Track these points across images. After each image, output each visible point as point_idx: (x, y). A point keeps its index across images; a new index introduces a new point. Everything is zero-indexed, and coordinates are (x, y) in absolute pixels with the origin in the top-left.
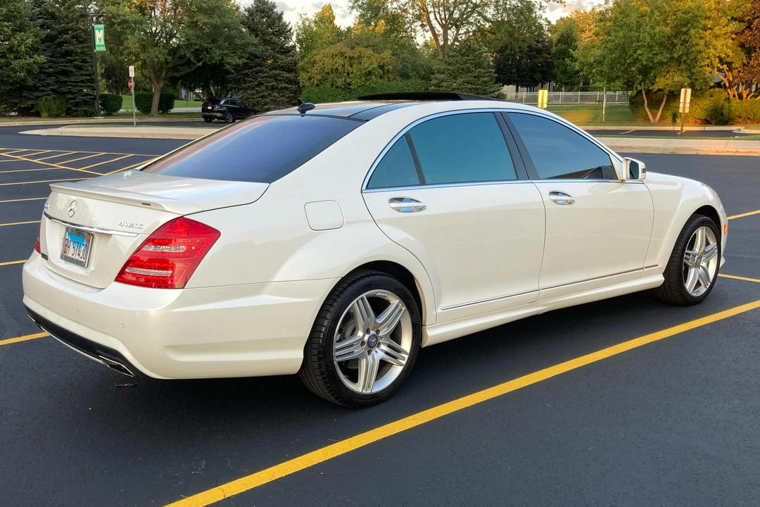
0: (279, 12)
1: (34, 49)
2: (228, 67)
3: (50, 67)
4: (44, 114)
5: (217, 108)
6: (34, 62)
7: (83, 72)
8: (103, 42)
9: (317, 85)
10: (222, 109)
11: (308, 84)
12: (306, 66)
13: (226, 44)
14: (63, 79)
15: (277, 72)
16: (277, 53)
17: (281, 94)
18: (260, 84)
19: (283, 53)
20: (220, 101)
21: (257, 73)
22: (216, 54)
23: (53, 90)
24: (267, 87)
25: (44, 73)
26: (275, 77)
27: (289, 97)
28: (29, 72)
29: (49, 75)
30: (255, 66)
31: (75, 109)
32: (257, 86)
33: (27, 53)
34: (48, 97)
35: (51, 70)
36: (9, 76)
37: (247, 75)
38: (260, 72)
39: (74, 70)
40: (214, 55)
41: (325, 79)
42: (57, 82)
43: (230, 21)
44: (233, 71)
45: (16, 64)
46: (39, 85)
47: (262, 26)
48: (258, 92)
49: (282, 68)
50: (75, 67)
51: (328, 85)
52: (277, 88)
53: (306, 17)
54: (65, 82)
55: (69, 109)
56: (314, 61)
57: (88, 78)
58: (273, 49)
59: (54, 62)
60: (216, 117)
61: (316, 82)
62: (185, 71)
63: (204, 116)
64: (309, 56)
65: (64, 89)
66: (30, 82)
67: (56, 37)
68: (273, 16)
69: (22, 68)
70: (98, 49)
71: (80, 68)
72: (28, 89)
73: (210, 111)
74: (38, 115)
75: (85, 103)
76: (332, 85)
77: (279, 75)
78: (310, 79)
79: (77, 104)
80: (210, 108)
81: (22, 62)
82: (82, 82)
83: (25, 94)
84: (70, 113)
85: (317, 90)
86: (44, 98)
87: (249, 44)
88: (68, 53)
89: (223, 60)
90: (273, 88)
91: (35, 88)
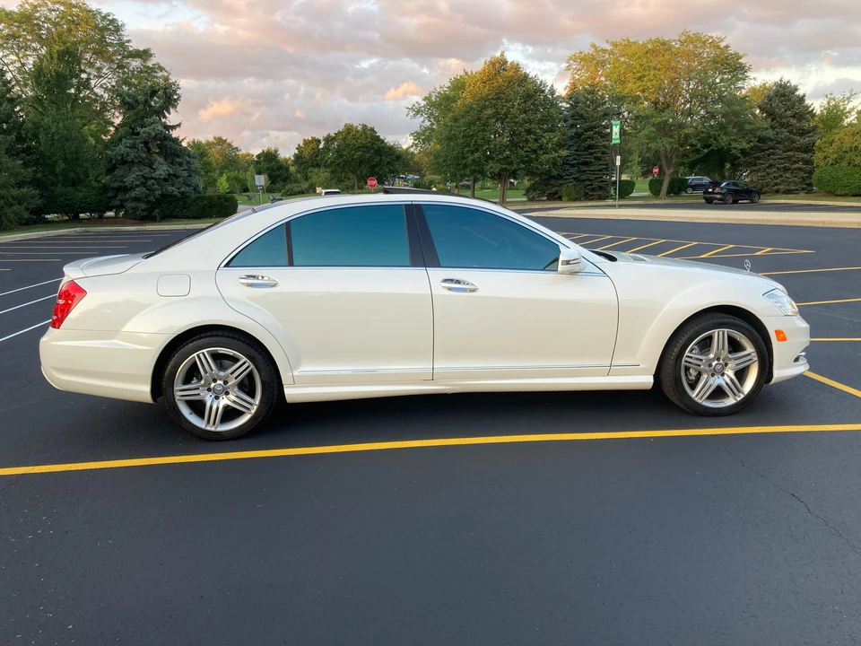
0: (801, 94)
1: (561, 146)
2: (734, 151)
3: (575, 159)
4: (564, 199)
5: (717, 190)
6: (559, 156)
7: (600, 162)
8: (618, 136)
9: (832, 164)
10: (723, 192)
11: (822, 163)
12: (823, 146)
13: (735, 131)
14: (583, 168)
15: (791, 153)
16: (795, 134)
17: (794, 175)
18: (771, 166)
19: (801, 135)
20: (721, 184)
21: (769, 155)
22: (724, 140)
23: (575, 179)
24: (778, 169)
25: (569, 164)
26: (789, 158)
27: (802, 177)
28: (554, 164)
29: (573, 166)
30: (768, 150)
31: (591, 193)
32: (768, 167)
33: (554, 149)
34: (570, 184)
35: (575, 161)
36: (537, 168)
37: (759, 158)
38: (773, 155)
39: (593, 160)
40: (721, 141)
41: (842, 158)
42: (580, 171)
43: (738, 108)
44: (739, 155)
45: (543, 158)
46: (563, 174)
47: (780, 110)
48: (768, 174)
49: (798, 149)
50: (595, 158)
51: (844, 164)
52: (790, 169)
53: (832, 96)
54: (585, 171)
55: (587, 193)
56: (833, 140)
57: (605, 167)
58: (791, 132)
59: (578, 155)
60: (716, 199)
61: (831, 161)
62: (694, 157)
63: (704, 198)
64: (828, 136)
65: (584, 177)
66: (555, 173)
67: (582, 134)
68: (793, 99)
69: (548, 161)
70: (614, 142)
71: (598, 159)
72: (553, 177)
73: (710, 193)
74: (560, 198)
75: (600, 188)
76: (849, 163)
77: (794, 156)
78: (825, 158)
79: (593, 190)
80: (710, 190)
81: (547, 156)
82: (600, 170)
83: (553, 182)
84: (587, 197)
85: (831, 169)
86: (565, 186)
87: (759, 129)
88: (590, 147)
89: (730, 144)
90: (786, 170)
91: (561, 177)
